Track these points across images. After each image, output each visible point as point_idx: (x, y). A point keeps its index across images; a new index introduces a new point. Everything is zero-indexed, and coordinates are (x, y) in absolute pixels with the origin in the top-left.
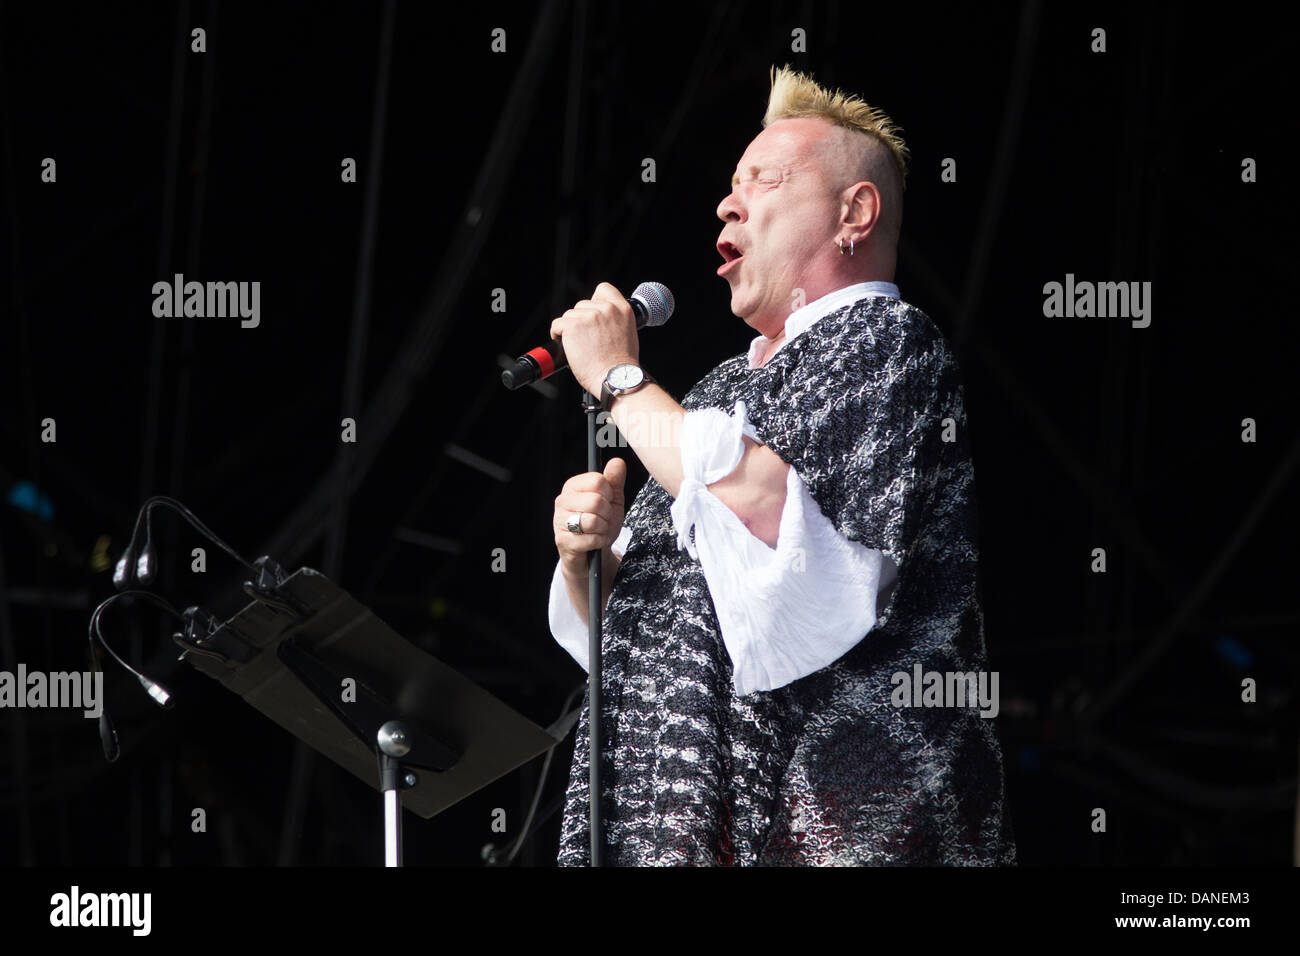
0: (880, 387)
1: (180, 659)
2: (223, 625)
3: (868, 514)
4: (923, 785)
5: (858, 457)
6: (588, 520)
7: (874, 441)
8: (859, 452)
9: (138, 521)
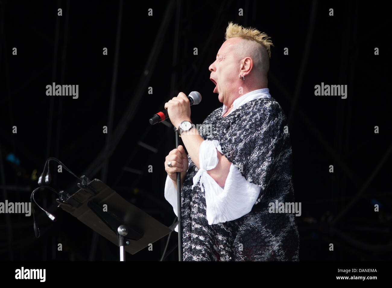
0: (260, 133)
1: (58, 206)
2: (71, 196)
3: (256, 174)
4: (272, 249)
5: (253, 157)
6: (173, 163)
7: (258, 151)
8: (253, 156)
9: (45, 165)
